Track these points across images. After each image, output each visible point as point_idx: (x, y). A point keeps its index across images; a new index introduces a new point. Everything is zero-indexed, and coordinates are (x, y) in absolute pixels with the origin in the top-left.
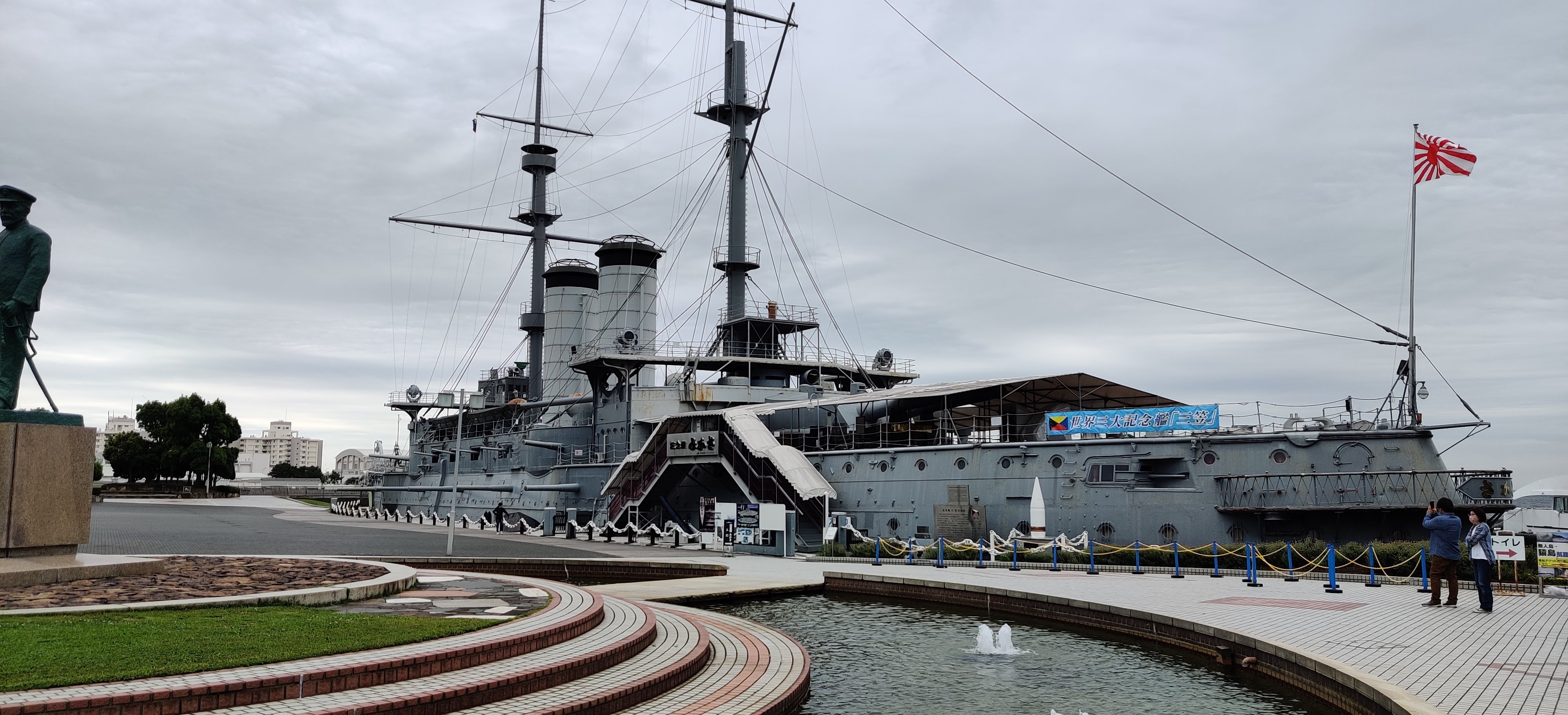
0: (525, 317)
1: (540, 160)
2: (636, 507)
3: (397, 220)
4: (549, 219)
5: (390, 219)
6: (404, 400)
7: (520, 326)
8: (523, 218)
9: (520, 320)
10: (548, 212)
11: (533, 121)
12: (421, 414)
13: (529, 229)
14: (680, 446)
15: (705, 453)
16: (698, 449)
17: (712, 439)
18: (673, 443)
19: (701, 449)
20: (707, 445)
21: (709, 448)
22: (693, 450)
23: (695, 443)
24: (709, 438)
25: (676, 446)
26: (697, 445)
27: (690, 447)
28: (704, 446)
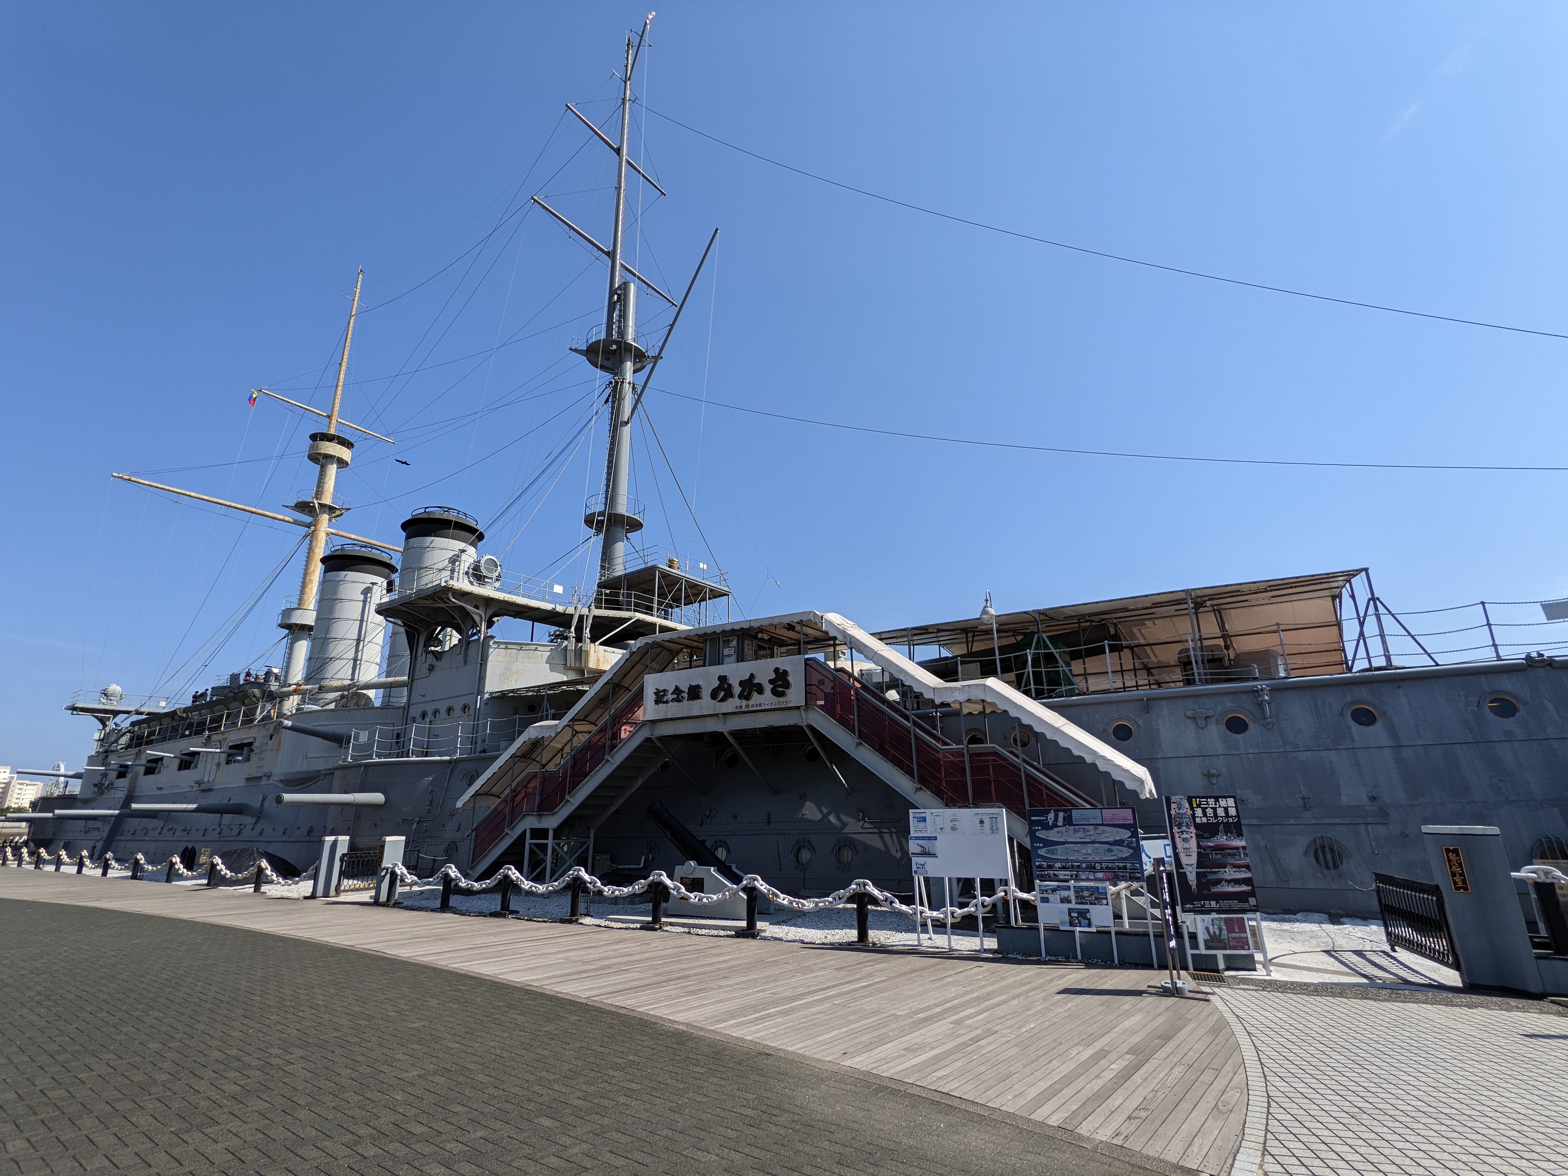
2: (547, 830)
6: (93, 702)
7: (279, 622)
8: (302, 507)
9: (280, 616)
14: (685, 695)
15: (760, 705)
16: (740, 697)
17: (785, 672)
18: (662, 691)
19: (748, 698)
20: (768, 687)
21: (775, 692)
22: (723, 700)
23: (730, 685)
24: (776, 670)
25: (670, 697)
26: (737, 690)
27: (714, 695)
28: (760, 689)
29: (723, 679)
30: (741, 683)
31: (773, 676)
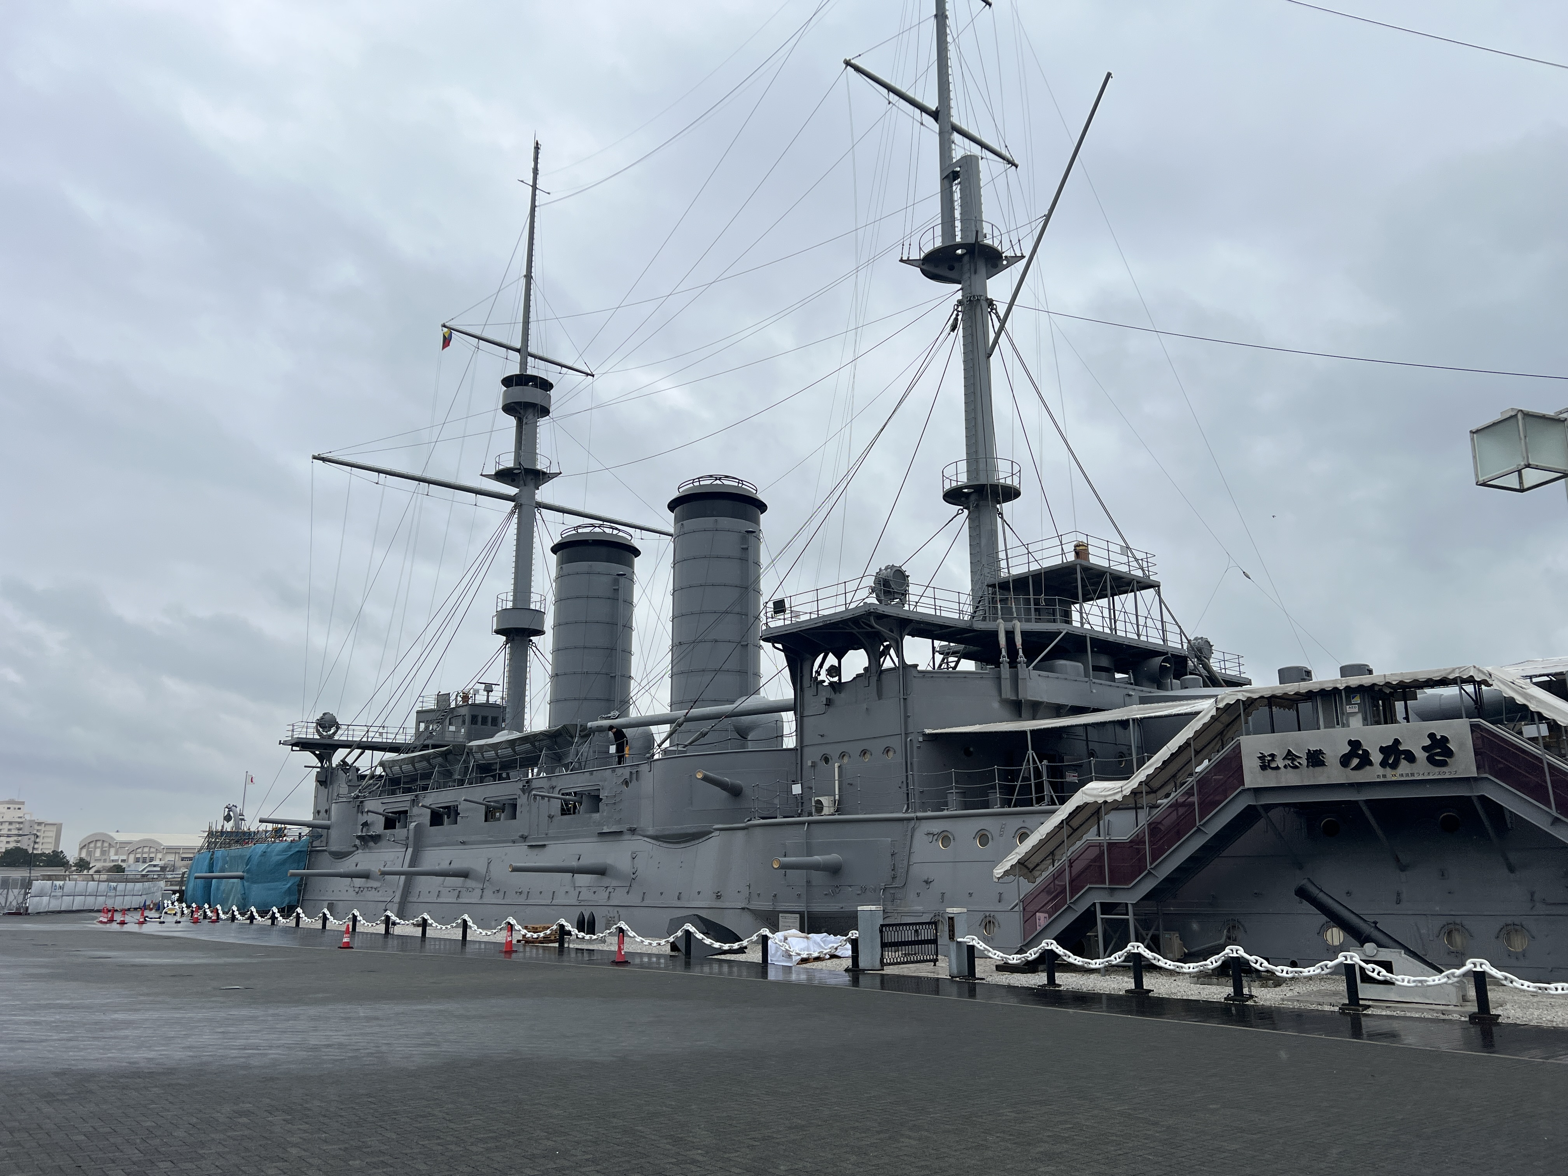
0: (502, 614)
1: (530, 394)
3: (324, 460)
4: (540, 477)
5: (315, 458)
6: (312, 734)
7: (495, 628)
8: (503, 475)
9: (495, 619)
10: (539, 467)
11: (518, 346)
12: (339, 755)
13: (512, 491)
14: (1304, 762)
15: (1413, 775)
16: (1384, 764)
17: (1445, 739)
18: (1269, 756)
19: (1395, 766)
20: (1421, 755)
21: (1431, 760)
22: (1358, 768)
23: (1366, 752)
24: (1432, 736)
25: (1280, 762)
26: (1376, 757)
27: (1345, 761)
28: (1410, 757)
29: (1355, 745)
30: (1382, 750)
31: (1428, 742)
